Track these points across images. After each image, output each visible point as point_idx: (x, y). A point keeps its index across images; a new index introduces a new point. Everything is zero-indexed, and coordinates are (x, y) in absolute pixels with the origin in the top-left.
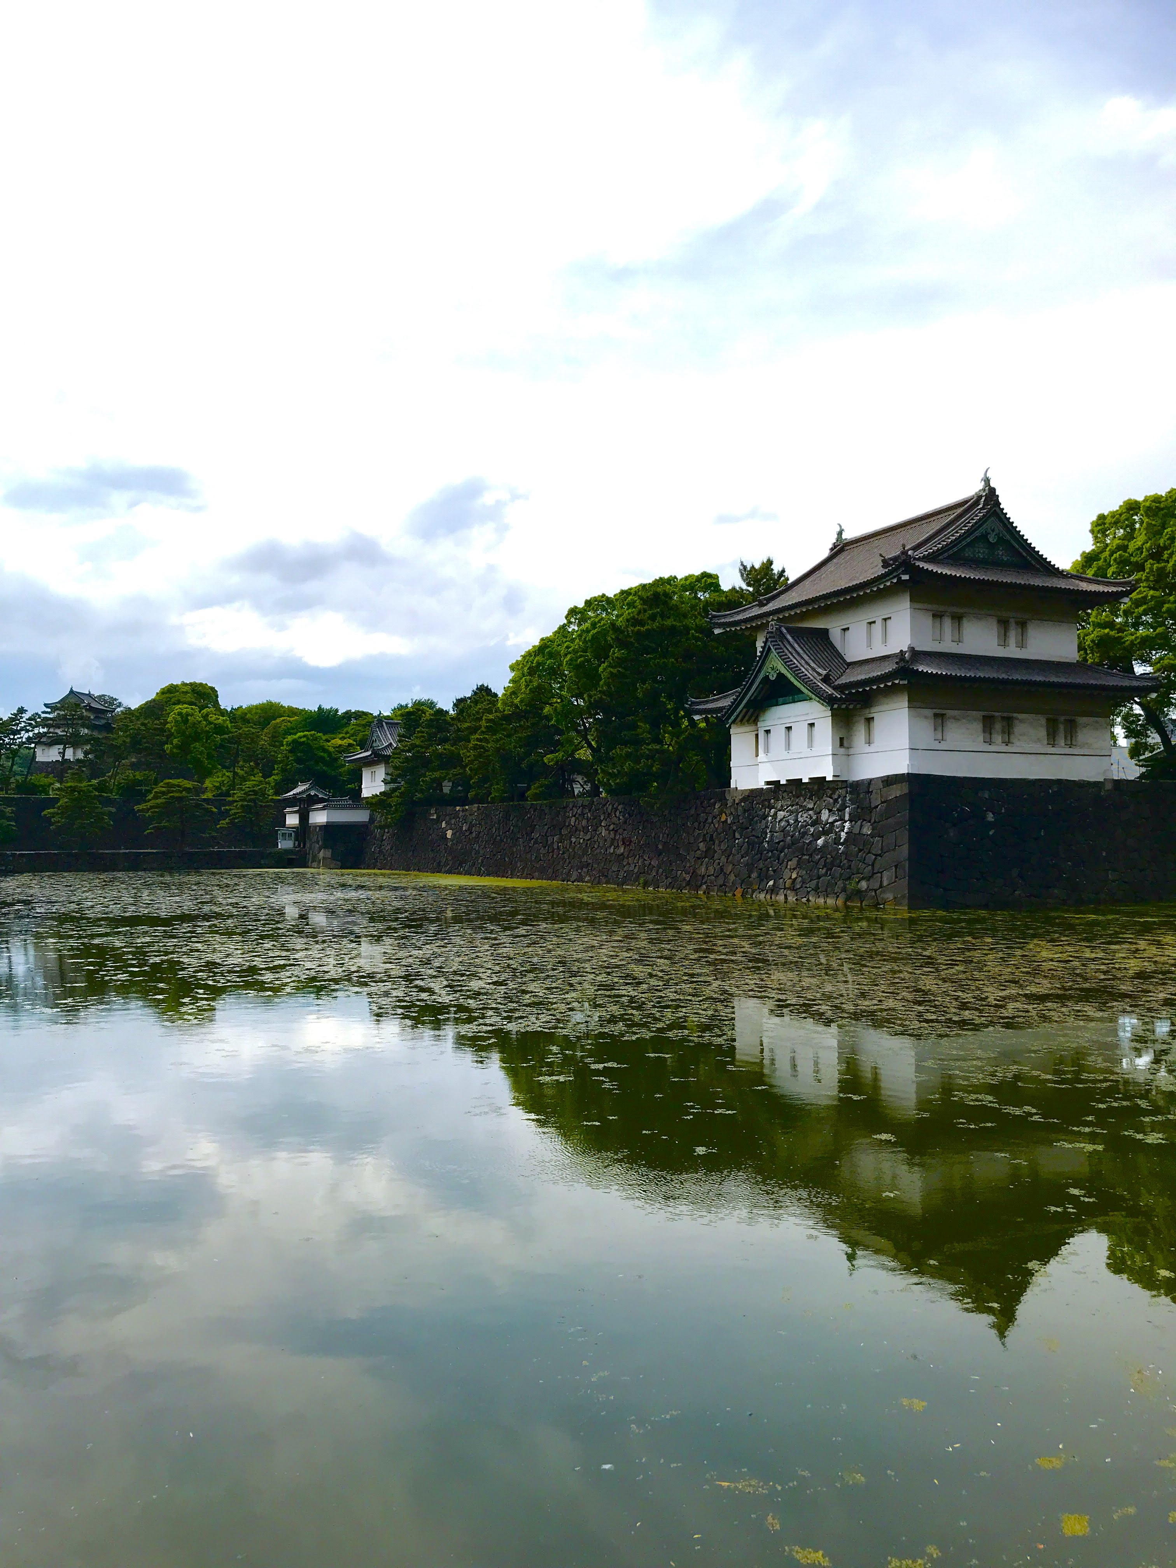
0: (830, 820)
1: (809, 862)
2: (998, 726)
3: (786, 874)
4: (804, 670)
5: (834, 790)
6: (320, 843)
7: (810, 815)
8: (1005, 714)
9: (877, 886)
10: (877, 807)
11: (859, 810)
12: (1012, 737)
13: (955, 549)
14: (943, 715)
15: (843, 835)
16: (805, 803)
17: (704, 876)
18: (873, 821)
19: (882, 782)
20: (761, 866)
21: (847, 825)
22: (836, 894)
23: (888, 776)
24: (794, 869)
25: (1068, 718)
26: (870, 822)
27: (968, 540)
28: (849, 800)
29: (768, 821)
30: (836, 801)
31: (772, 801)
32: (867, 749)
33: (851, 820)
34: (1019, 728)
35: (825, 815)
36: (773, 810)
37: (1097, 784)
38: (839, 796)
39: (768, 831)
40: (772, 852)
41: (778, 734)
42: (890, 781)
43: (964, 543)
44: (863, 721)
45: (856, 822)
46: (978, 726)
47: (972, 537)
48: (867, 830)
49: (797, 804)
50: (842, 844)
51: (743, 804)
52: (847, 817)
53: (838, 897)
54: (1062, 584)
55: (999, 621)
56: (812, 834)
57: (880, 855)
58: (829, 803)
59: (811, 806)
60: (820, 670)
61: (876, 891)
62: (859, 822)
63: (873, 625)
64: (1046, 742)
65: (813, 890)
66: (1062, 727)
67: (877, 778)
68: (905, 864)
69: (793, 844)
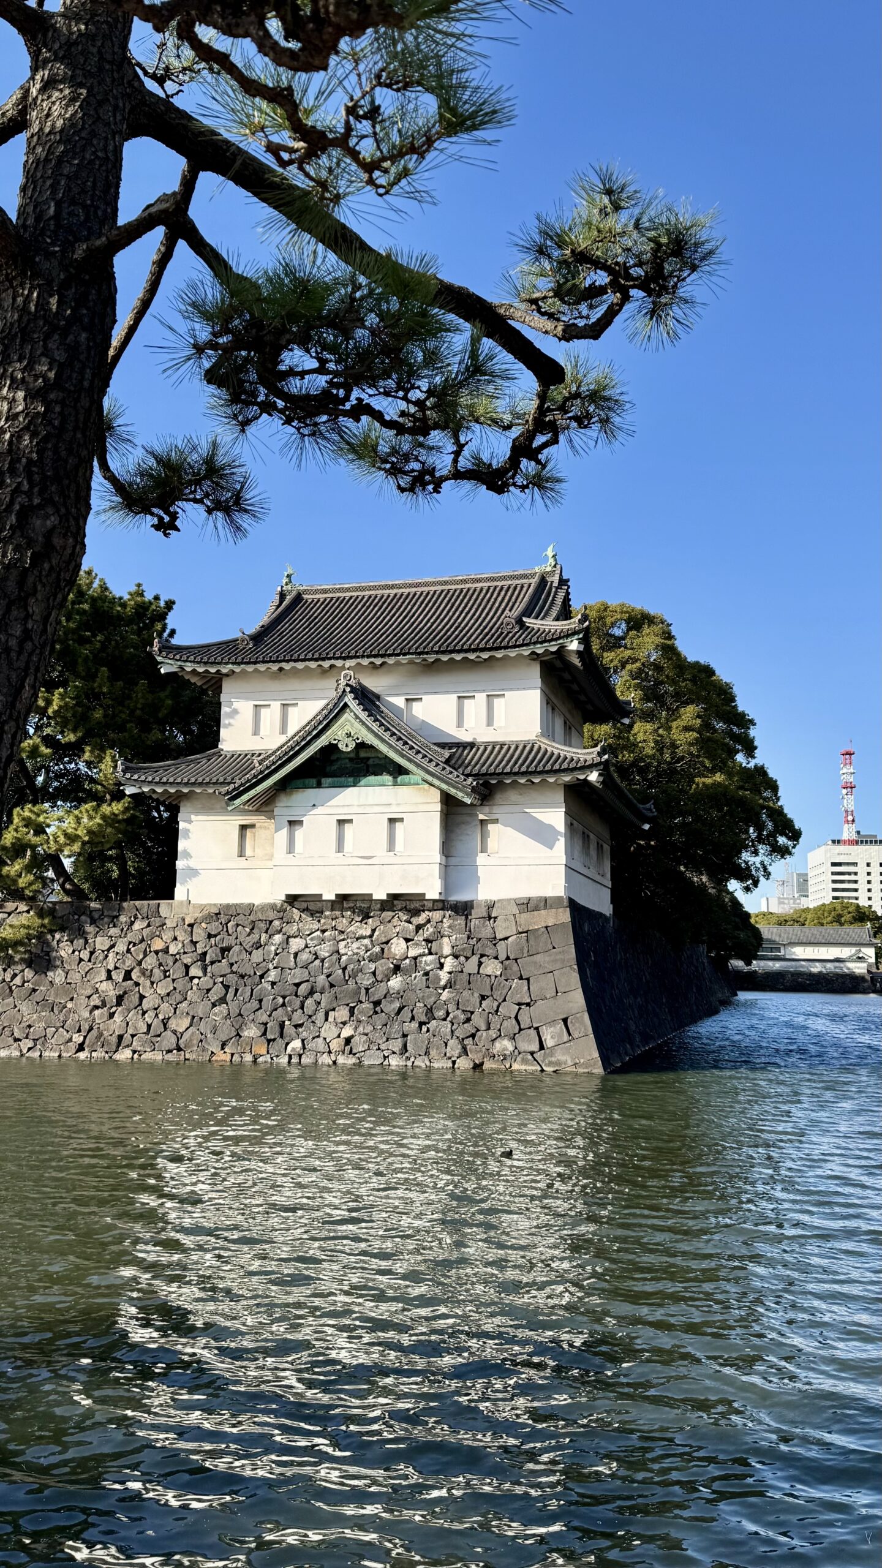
0: (412, 953)
1: (376, 1013)
2: (586, 844)
3: (329, 1031)
5: (416, 913)
7: (366, 946)
9: (535, 1047)
10: (506, 938)
11: (472, 941)
12: (589, 859)
15: (444, 976)
16: (352, 928)
17: (121, 1037)
18: (502, 957)
19: (518, 905)
20: (265, 1017)
21: (449, 963)
22: (450, 1058)
23: (529, 899)
24: (344, 1023)
26: (496, 958)
28: (449, 927)
29: (269, 952)
30: (421, 927)
31: (277, 923)
32: (484, 859)
33: (456, 957)
34: (591, 849)
35: (398, 947)
36: (278, 938)
38: (429, 921)
39: (271, 966)
40: (284, 997)
41: (318, 827)
42: (527, 905)
44: (478, 825)
45: (467, 958)
48: (492, 969)
49: (334, 929)
50: (444, 988)
51: (204, 925)
52: (447, 950)
53: (454, 1062)
56: (374, 973)
57: (528, 1005)
58: (406, 930)
59: (364, 932)
61: (532, 1053)
62: (474, 960)
63: (468, 700)
65: (394, 1053)
67: (509, 900)
68: (582, 1017)
69: (332, 986)
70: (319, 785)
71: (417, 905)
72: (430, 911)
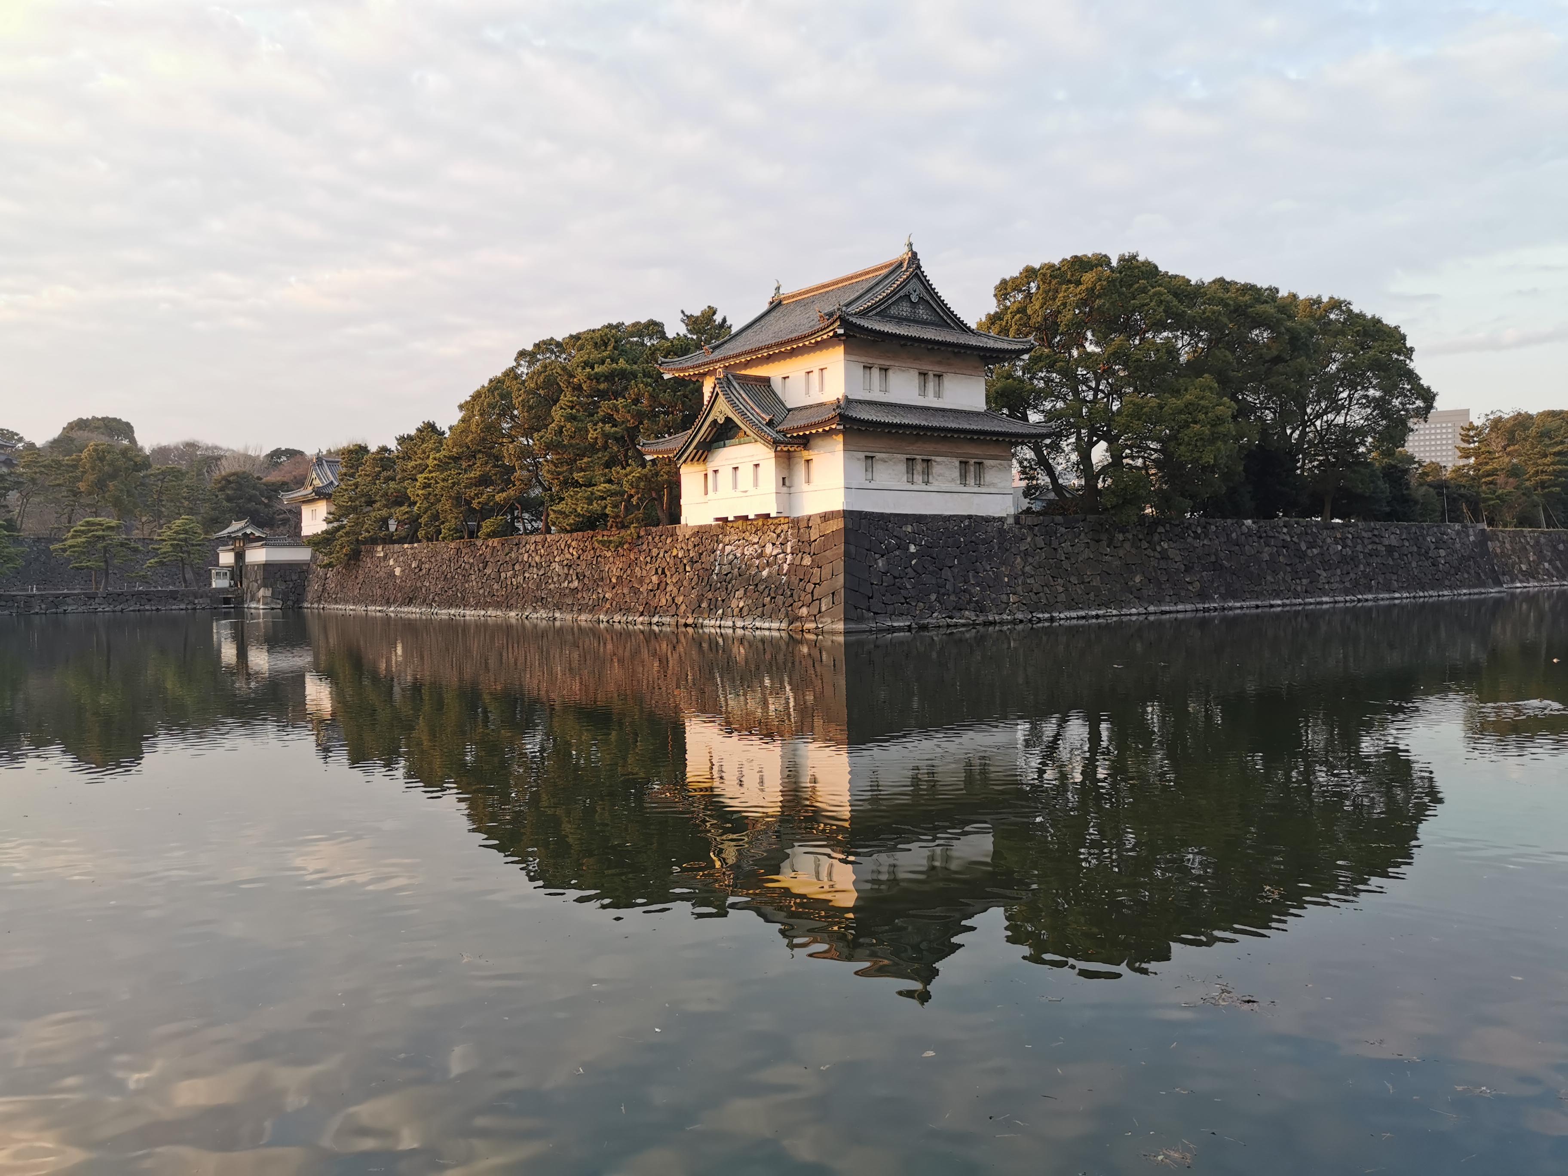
0: (774, 553)
1: (755, 592)
2: (919, 467)
3: (734, 603)
4: (749, 414)
6: (259, 582)
7: (755, 549)
8: (925, 457)
9: (817, 612)
10: (816, 541)
11: (800, 544)
12: (930, 477)
13: (882, 307)
14: (872, 457)
15: (786, 567)
16: (750, 538)
18: (812, 553)
19: (820, 517)
20: (710, 595)
21: (789, 557)
23: (826, 513)
24: (741, 598)
25: (976, 460)
26: (809, 554)
27: (894, 299)
28: (791, 534)
29: (716, 554)
30: (779, 535)
31: (721, 536)
32: (805, 487)
33: (793, 554)
34: (936, 469)
35: (769, 549)
36: (721, 545)
37: (1001, 520)
38: (782, 531)
39: (717, 564)
40: (720, 583)
41: (726, 474)
42: (826, 517)
43: (890, 301)
44: (803, 462)
45: (797, 555)
46: (903, 468)
47: (897, 296)
48: (807, 561)
49: (743, 539)
50: (786, 574)
51: (693, 539)
52: (789, 551)
53: (781, 622)
54: (973, 341)
55: (920, 373)
56: (758, 567)
57: (818, 584)
58: (773, 538)
59: (756, 540)
60: (763, 415)
61: (815, 616)
62: (800, 554)
63: (811, 374)
64: (959, 482)
65: (759, 616)
66: (972, 468)
67: (816, 515)
68: (841, 592)
69: (740, 575)
70: (724, 446)
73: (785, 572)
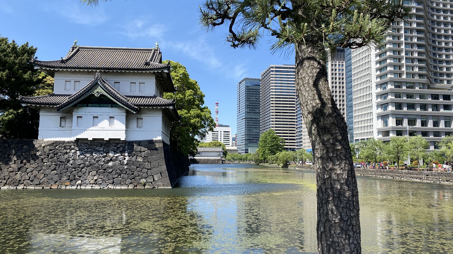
0: (115, 156)
1: (104, 172)
3: (90, 178)
5: (117, 144)
8: (166, 122)
9: (152, 181)
10: (144, 151)
11: (134, 152)
14: (163, 120)
15: (125, 162)
16: (97, 148)
17: (20, 181)
18: (143, 156)
19: (148, 142)
20: (69, 174)
21: (127, 158)
22: (127, 185)
24: (95, 175)
26: (141, 157)
28: (127, 148)
29: (70, 155)
30: (118, 148)
31: (73, 147)
32: (138, 129)
33: (129, 156)
36: (73, 151)
38: (121, 146)
39: (71, 159)
40: (75, 168)
41: (87, 118)
42: (151, 142)
44: (136, 119)
45: (133, 157)
46: (165, 125)
48: (140, 159)
49: (91, 148)
50: (125, 165)
51: (48, 147)
52: (126, 155)
53: (128, 186)
56: (104, 161)
57: (150, 169)
58: (113, 149)
59: (102, 150)
61: (151, 182)
62: (135, 157)
63: (134, 84)
65: (110, 184)
67: (145, 140)
68: (165, 172)
69: (91, 165)
70: (88, 106)
71: (118, 142)
72: (121, 143)
73: (125, 164)
